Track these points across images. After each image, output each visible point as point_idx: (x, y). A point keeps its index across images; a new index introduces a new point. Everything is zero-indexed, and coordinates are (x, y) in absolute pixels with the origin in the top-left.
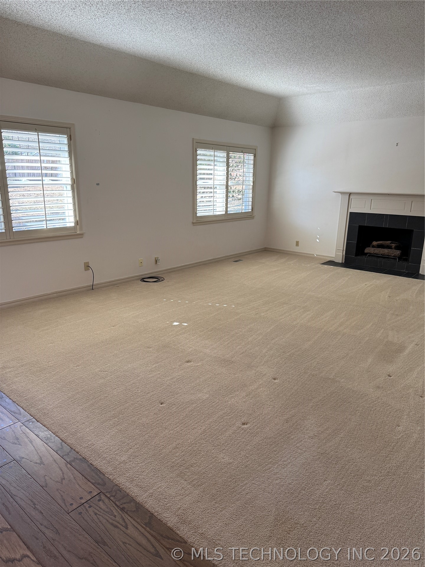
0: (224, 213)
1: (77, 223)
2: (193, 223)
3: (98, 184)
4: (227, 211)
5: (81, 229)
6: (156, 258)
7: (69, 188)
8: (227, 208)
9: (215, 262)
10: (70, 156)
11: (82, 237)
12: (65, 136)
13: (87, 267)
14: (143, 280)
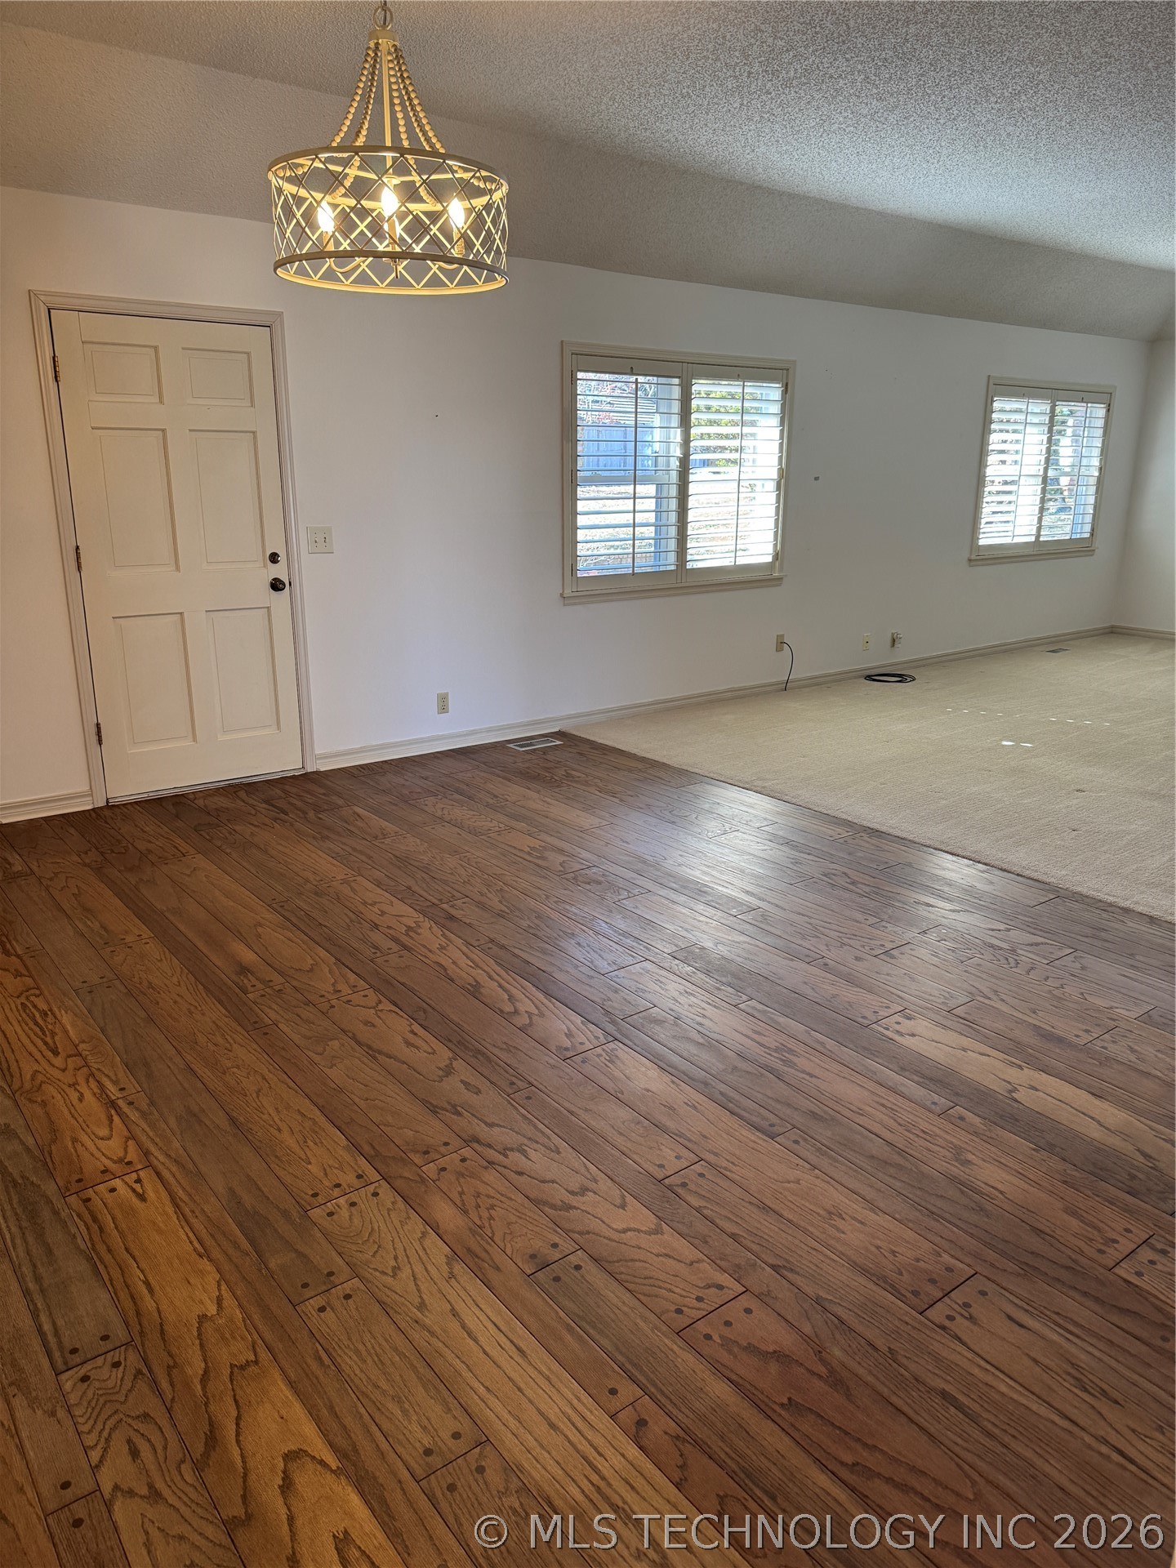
0: (1033, 539)
1: (776, 556)
2: (970, 560)
3: (816, 479)
4: (1038, 535)
5: (781, 569)
6: (893, 634)
7: (772, 486)
8: (1039, 529)
9: (1005, 651)
10: (782, 423)
11: (780, 585)
12: (778, 385)
13: (781, 643)
14: (869, 678)
